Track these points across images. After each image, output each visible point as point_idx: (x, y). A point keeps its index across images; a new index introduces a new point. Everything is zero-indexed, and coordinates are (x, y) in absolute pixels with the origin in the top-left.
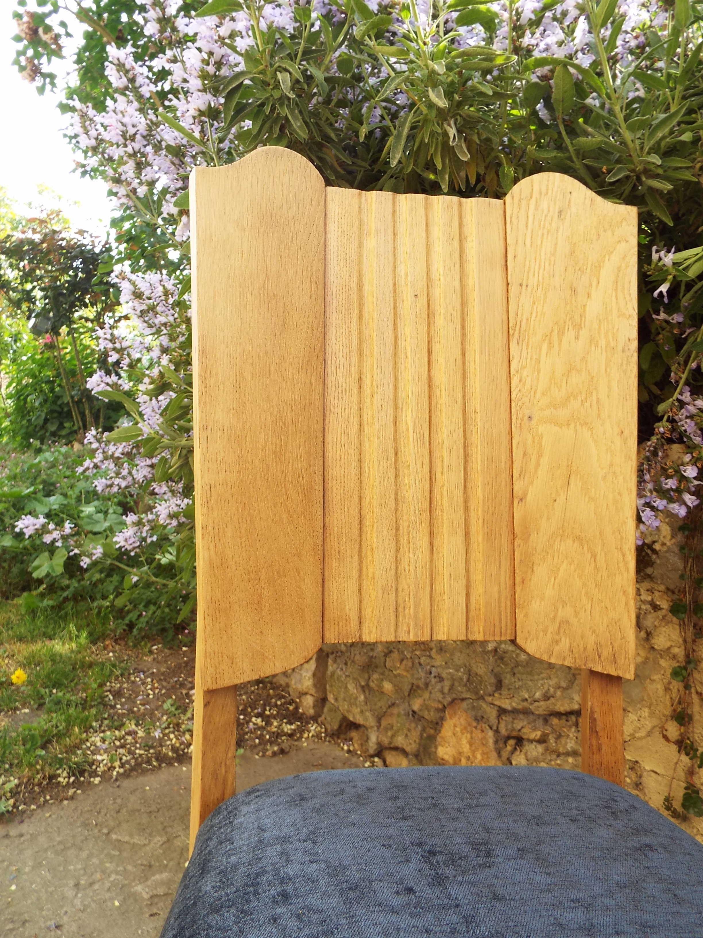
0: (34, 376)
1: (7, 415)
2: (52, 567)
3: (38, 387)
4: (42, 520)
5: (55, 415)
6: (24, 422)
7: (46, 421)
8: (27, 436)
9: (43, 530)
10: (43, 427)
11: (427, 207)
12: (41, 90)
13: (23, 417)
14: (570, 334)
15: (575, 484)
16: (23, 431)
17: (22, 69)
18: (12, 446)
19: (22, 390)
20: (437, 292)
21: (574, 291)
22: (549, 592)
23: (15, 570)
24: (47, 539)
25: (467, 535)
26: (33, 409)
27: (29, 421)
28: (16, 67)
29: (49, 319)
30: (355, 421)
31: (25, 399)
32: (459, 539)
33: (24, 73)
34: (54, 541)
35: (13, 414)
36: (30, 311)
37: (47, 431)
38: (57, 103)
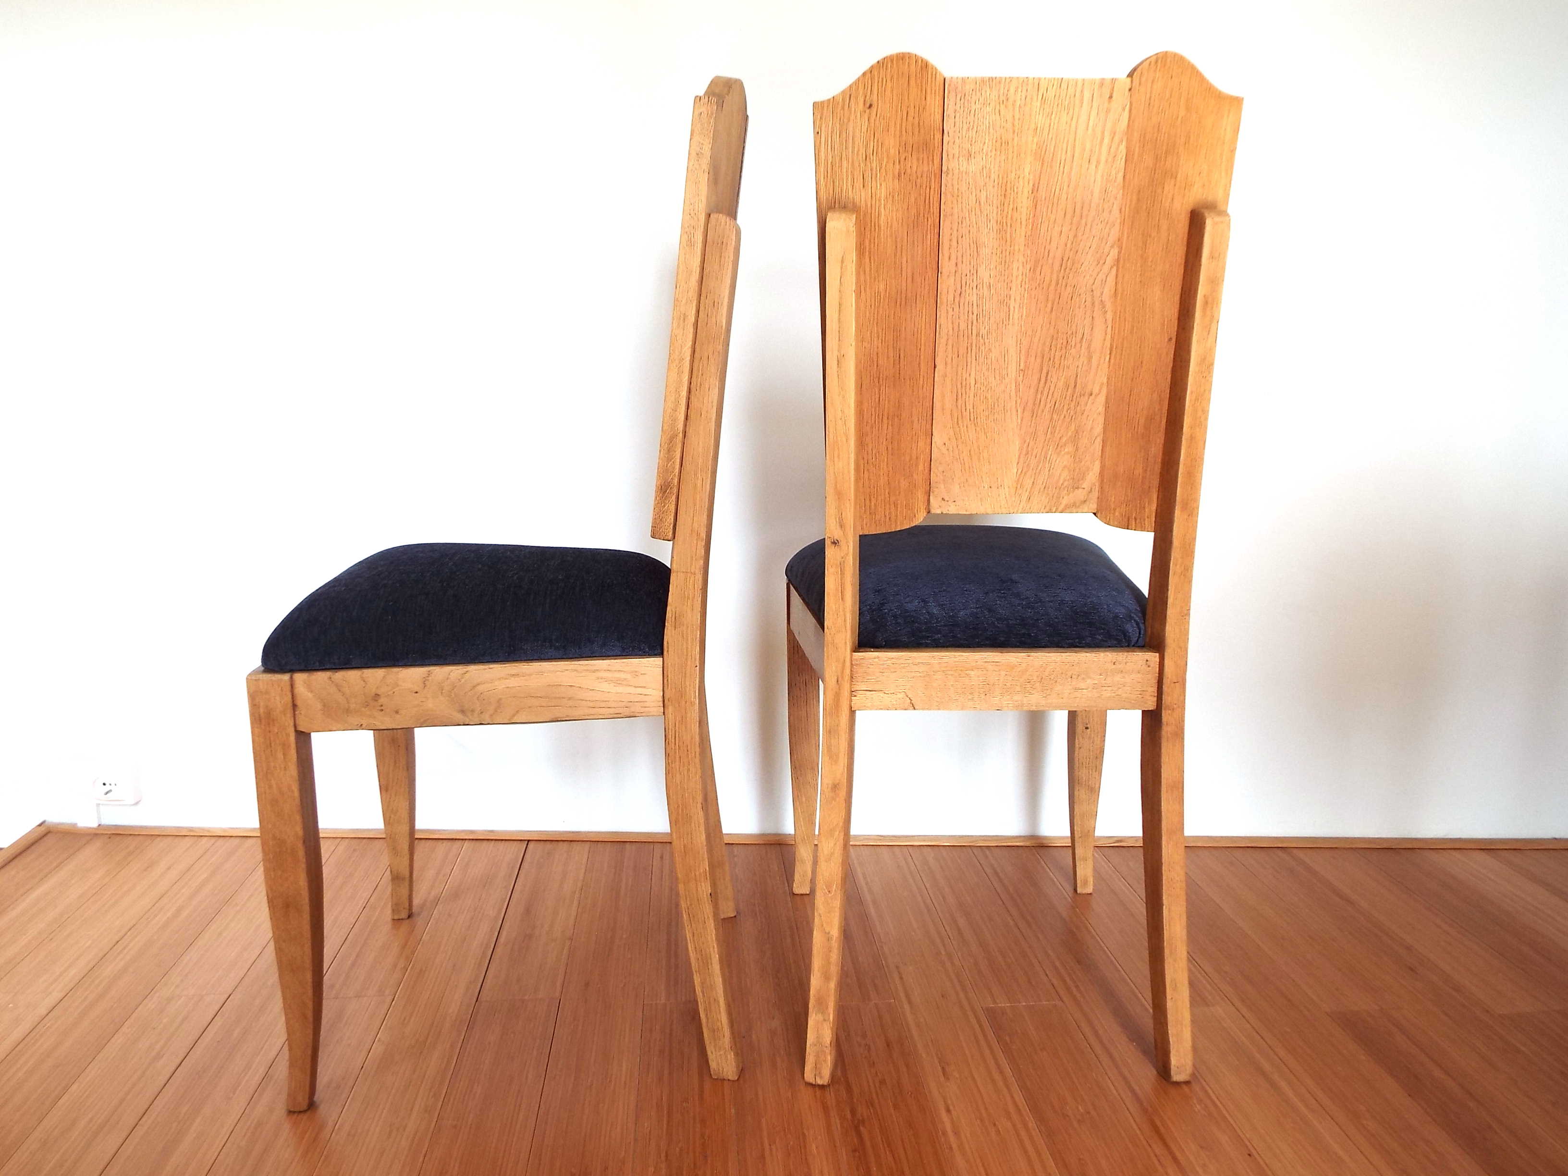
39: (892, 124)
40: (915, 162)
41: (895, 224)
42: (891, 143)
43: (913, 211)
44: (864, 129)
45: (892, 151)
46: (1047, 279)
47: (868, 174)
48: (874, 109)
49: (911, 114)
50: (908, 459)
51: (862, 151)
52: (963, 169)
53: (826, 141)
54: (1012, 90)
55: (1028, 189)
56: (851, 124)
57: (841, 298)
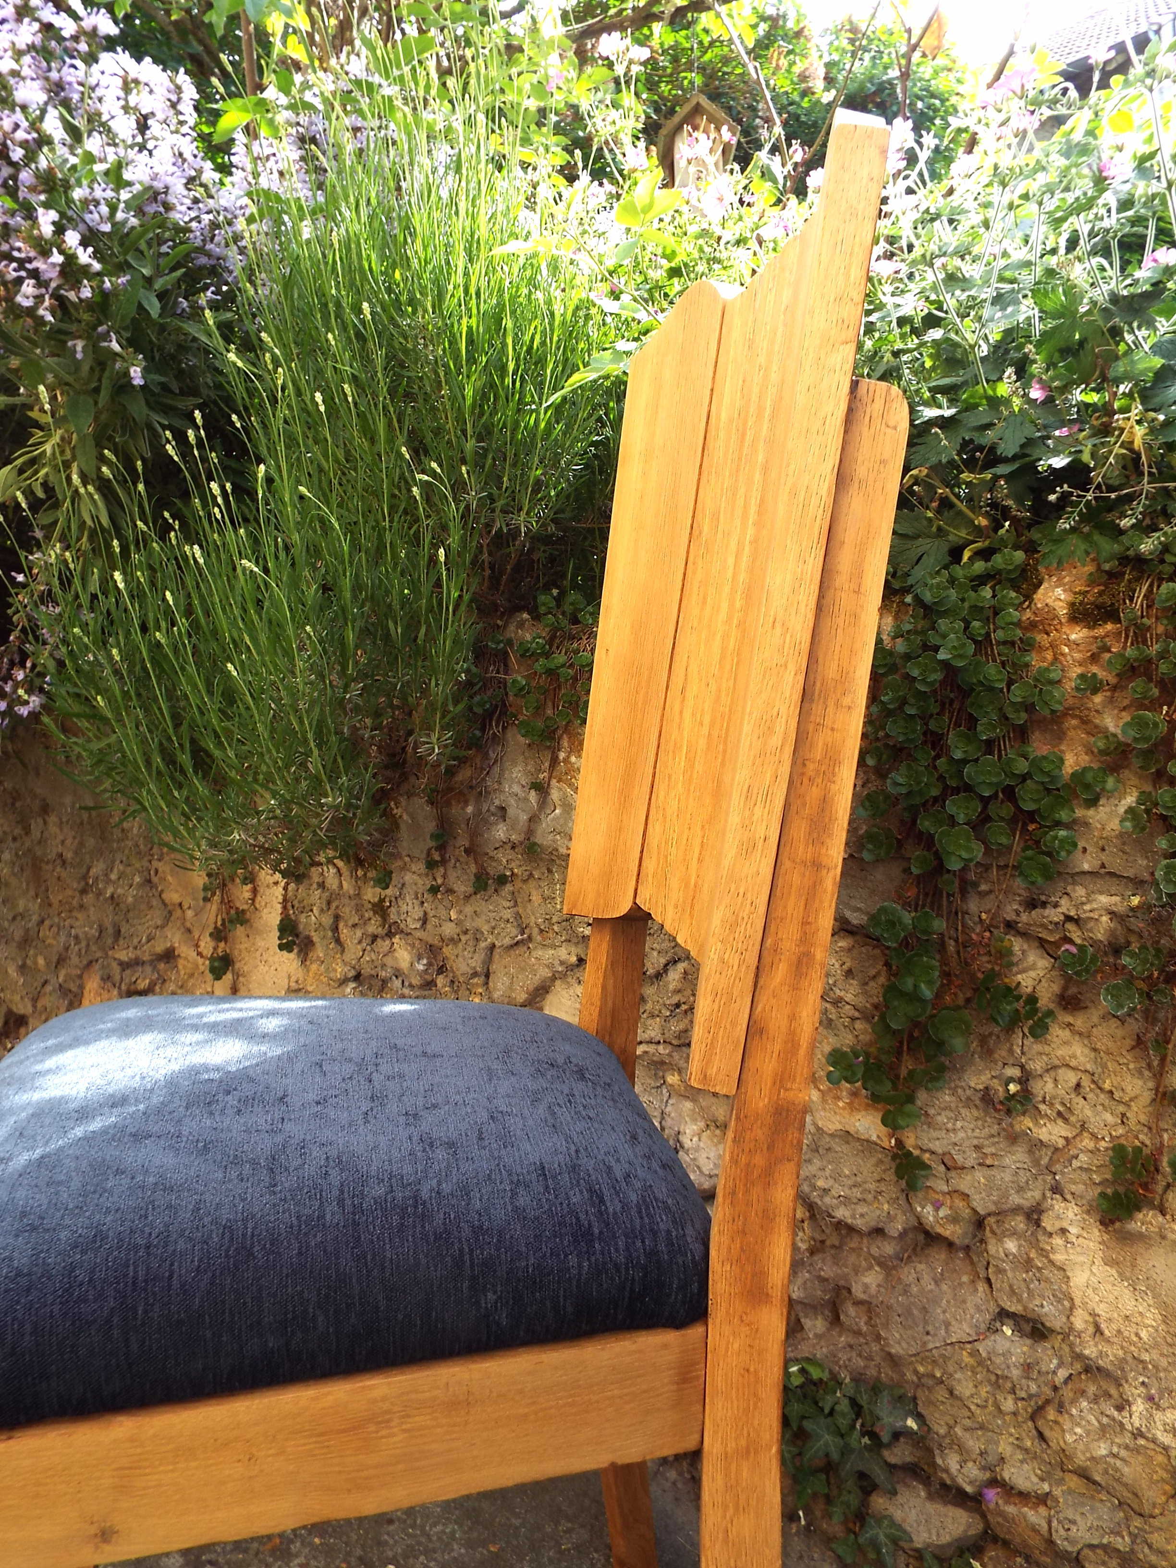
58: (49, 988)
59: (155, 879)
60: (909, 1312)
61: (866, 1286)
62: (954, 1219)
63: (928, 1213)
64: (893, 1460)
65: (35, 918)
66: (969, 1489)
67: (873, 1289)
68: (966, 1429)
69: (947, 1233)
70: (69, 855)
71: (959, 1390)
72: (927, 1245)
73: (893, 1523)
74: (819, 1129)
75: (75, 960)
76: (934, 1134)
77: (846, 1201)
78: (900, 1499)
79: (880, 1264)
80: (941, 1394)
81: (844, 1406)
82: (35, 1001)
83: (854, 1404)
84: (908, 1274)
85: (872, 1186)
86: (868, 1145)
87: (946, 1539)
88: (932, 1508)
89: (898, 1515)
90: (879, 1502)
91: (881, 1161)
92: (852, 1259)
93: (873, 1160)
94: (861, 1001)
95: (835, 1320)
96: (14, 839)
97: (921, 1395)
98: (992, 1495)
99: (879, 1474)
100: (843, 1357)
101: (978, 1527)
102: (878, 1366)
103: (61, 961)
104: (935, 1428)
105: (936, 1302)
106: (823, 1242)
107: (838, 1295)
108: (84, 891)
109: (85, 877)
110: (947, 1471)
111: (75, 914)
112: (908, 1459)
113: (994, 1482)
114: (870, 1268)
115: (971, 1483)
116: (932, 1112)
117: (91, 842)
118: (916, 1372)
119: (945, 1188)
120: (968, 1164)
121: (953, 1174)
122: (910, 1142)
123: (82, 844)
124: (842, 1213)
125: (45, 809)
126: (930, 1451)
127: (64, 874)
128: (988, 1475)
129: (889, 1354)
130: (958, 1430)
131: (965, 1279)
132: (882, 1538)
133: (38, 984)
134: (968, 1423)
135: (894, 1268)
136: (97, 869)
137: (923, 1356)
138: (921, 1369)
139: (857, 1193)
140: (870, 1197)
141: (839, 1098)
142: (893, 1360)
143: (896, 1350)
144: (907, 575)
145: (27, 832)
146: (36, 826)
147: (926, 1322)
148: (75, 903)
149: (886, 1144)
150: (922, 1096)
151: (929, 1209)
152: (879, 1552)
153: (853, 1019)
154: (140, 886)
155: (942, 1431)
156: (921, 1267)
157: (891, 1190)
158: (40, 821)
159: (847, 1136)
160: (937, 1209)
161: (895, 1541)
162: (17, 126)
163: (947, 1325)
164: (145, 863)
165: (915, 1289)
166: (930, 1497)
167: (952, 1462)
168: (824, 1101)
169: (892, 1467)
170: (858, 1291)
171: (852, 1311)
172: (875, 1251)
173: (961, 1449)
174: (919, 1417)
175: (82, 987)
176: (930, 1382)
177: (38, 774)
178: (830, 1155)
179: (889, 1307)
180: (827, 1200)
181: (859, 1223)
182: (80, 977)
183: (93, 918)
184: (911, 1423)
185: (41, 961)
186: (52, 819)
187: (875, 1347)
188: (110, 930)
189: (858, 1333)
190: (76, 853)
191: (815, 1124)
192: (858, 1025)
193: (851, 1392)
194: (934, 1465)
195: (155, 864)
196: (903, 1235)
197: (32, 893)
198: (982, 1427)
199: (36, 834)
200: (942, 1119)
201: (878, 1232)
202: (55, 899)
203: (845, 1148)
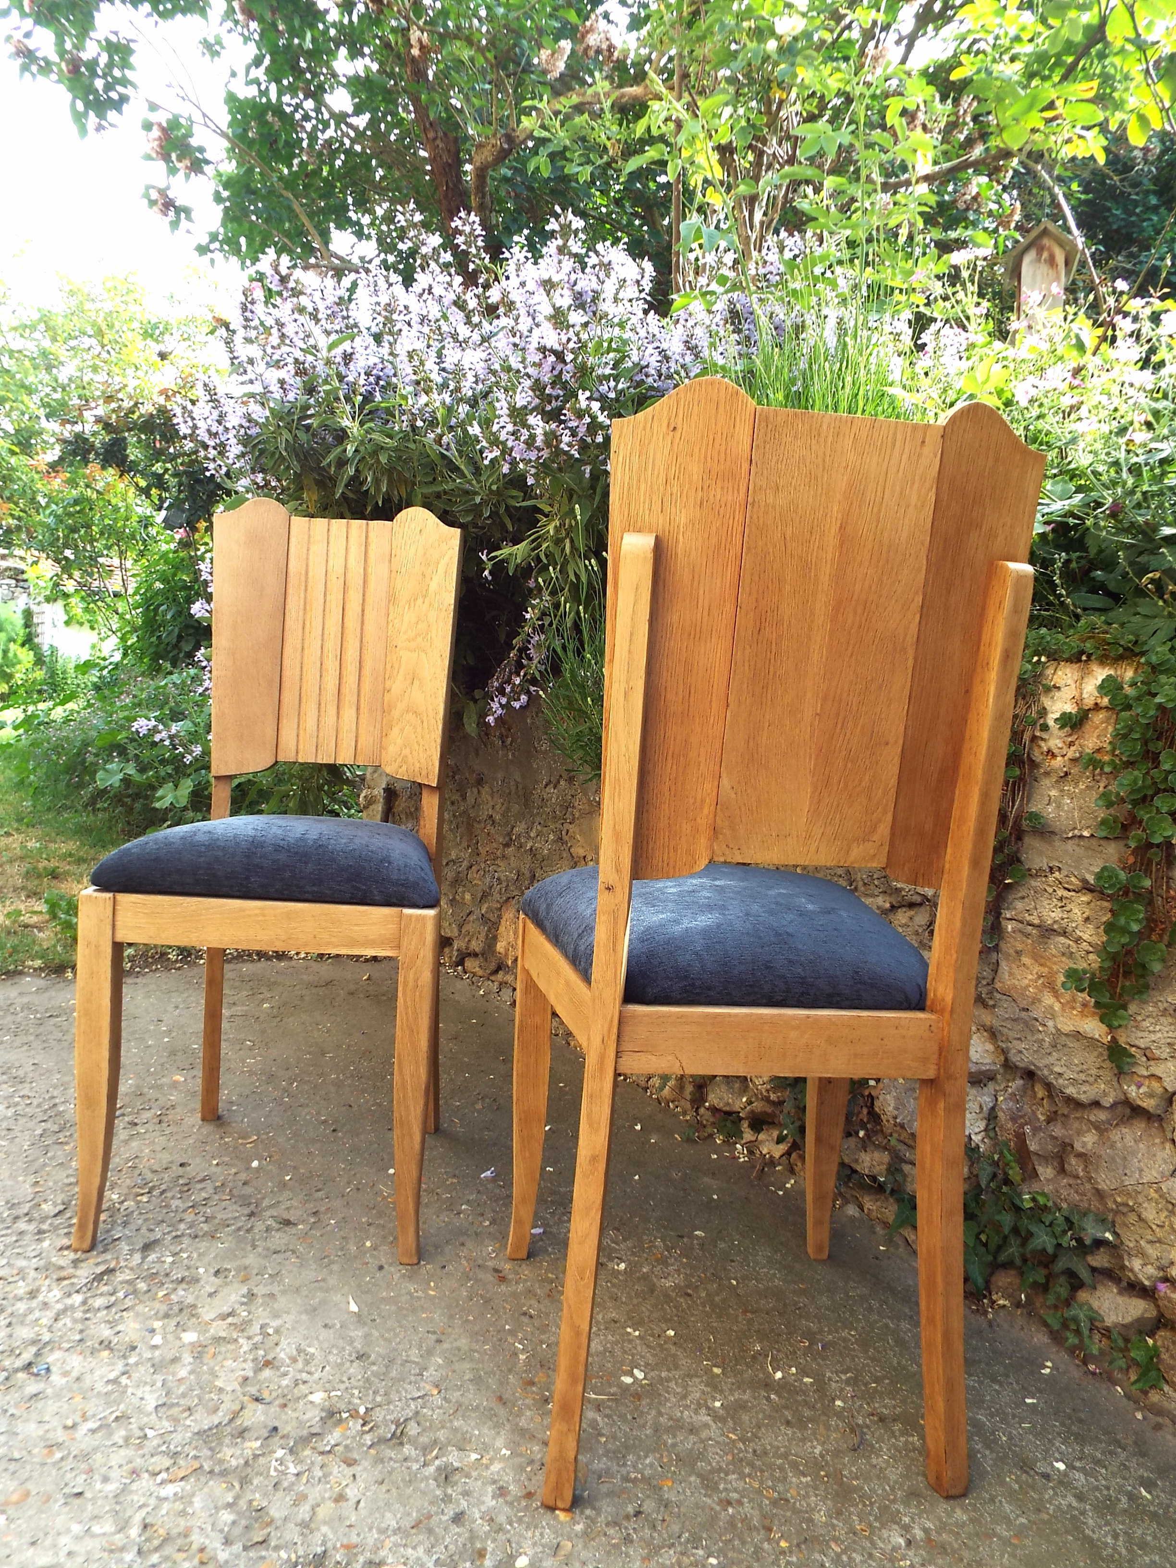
0: (164, 580)
1: (135, 630)
2: (176, 797)
3: (170, 595)
4: (153, 723)
5: (191, 631)
6: (154, 639)
7: (180, 637)
8: (156, 657)
9: (154, 730)
10: (176, 646)
11: (348, 526)
12: (175, 224)
13: (152, 633)
14: (420, 601)
15: (416, 682)
16: (152, 650)
17: (152, 203)
18: (138, 670)
19: (152, 598)
20: (349, 576)
21: (424, 575)
22: (399, 741)
23: (138, 806)
24: (157, 738)
25: (358, 709)
26: (163, 624)
27: (159, 637)
28: (146, 201)
29: (183, 511)
30: (299, 646)
31: (156, 610)
32: (353, 712)
33: (155, 208)
34: (162, 740)
35: (140, 628)
36: (162, 500)
37: (180, 651)
38: (195, 245)
39: (696, 450)
40: (719, 490)
41: (693, 553)
42: (695, 470)
43: (714, 540)
44: (666, 452)
45: (695, 477)
46: (850, 621)
47: (667, 498)
48: (678, 434)
49: (718, 441)
50: (691, 801)
51: (663, 476)
52: (770, 500)
53: (624, 463)
54: (825, 427)
55: (835, 529)
56: (652, 446)
57: (633, 627)
58: (471, 918)
59: (565, 838)
60: (1113, 1159)
61: (1084, 1144)
62: (1151, 1095)
63: (1133, 1092)
64: (1094, 1264)
65: (465, 864)
66: (1147, 1283)
67: (1090, 1146)
68: (1150, 1242)
69: (1144, 1105)
70: (497, 817)
71: (1144, 1215)
72: (1131, 1118)
73: (1091, 1308)
74: (1058, 1030)
75: (497, 896)
76: (1140, 1034)
77: (1074, 1082)
78: (1098, 1293)
79: (1096, 1128)
80: (1132, 1218)
81: (1061, 1220)
82: (460, 927)
83: (1067, 1219)
84: (1115, 1135)
85: (1094, 1072)
86: (1092, 1042)
87: (1128, 1320)
88: (1120, 1300)
89: (1095, 1304)
90: (1083, 1295)
91: (1101, 1054)
92: (1076, 1125)
93: (1096, 1054)
94: (1095, 940)
95: (1062, 1170)
96: (453, 803)
97: (1118, 1220)
98: (1163, 1287)
99: (1084, 1274)
100: (1064, 1193)
101: (1152, 1313)
102: (1089, 1200)
103: (485, 896)
104: (1127, 1243)
105: (1134, 1154)
106: (1056, 1112)
107: (1064, 1151)
108: (507, 845)
109: (509, 834)
110: (1132, 1270)
111: (498, 862)
112: (1106, 1265)
113: (1166, 1280)
114: (1089, 1131)
115: (1148, 1278)
116: (1139, 1018)
117: (516, 808)
118: (1115, 1201)
119: (1146, 1073)
120: (1163, 1056)
121: (1152, 1063)
122: (1122, 1041)
123: (508, 809)
124: (1071, 1091)
125: (480, 782)
126: (1121, 1258)
127: (493, 831)
128: (1161, 1274)
129: (1097, 1190)
130: (1142, 1243)
131: (1157, 1141)
132: (1082, 1316)
133: (464, 914)
134: (1150, 1237)
135: (1106, 1130)
136: (520, 828)
137: (1121, 1190)
138: (1119, 1200)
139: (1082, 1077)
140: (1091, 1079)
141: (1074, 1008)
142: (1100, 1194)
143: (1102, 1186)
144: (1145, 643)
145: (464, 797)
146: (471, 795)
147: (1125, 1167)
148: (499, 853)
149: (1105, 1041)
150: (1132, 1008)
151: (1134, 1088)
152: (1078, 1325)
153: (1088, 952)
154: (554, 841)
155: (1131, 1245)
156: (1124, 1130)
157: (1107, 1075)
158: (475, 790)
159: (1077, 1035)
160: (1139, 1087)
161: (1092, 1320)
162: (569, 340)
163: (1141, 1170)
164: (559, 826)
165: (1119, 1145)
166: (1120, 1293)
167: (1136, 1264)
168: (1063, 1010)
169: (1094, 1270)
170: (1078, 1146)
171: (1073, 1161)
172: (1093, 1118)
173: (1143, 1254)
174: (1115, 1234)
175: (500, 917)
176: (1125, 1210)
177: (477, 754)
178: (1066, 1050)
179: (1100, 1157)
180: (1061, 1081)
181: (1083, 1098)
182: (500, 909)
183: (513, 865)
184: (1108, 1235)
185: (468, 897)
186: (485, 790)
187: (1088, 1186)
188: (528, 875)
189: (1077, 1177)
190: (503, 815)
191: (1056, 1027)
192: (1092, 957)
193: (1066, 1214)
194: (1123, 1267)
195: (566, 826)
196: (1114, 1106)
197: (465, 844)
198: (1159, 1241)
199: (470, 799)
200: (1146, 1024)
201: (1096, 1104)
202: (482, 850)
203: (1076, 1045)
